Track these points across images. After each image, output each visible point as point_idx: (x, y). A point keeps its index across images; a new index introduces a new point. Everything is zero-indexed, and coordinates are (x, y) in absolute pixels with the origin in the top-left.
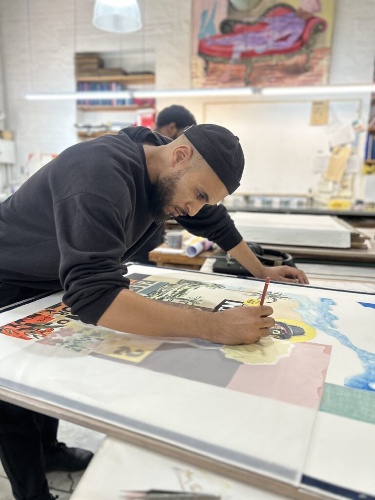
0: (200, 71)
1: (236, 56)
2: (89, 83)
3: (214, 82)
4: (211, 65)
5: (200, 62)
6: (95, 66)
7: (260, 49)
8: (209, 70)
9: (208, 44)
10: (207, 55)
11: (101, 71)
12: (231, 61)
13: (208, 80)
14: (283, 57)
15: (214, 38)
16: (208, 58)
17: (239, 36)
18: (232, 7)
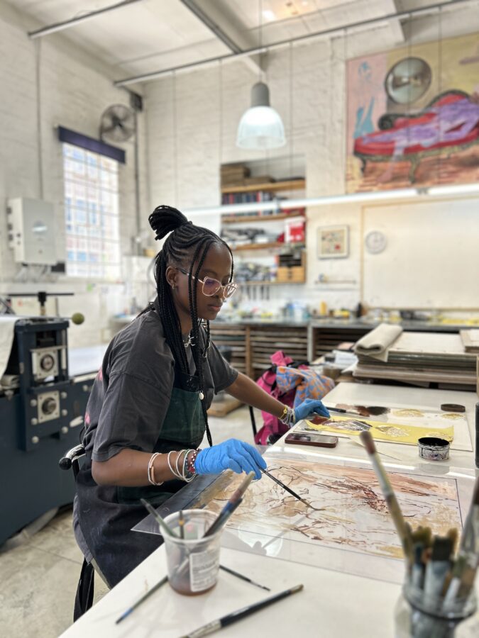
0: (357, 171)
1: (398, 152)
2: (234, 194)
3: (374, 183)
4: (369, 165)
5: (357, 163)
6: (240, 176)
7: (426, 142)
8: (367, 170)
9: (365, 143)
10: (364, 155)
11: (247, 181)
12: (393, 159)
13: (366, 181)
14: (456, 148)
15: (371, 135)
16: (365, 158)
17: (402, 131)
18: (391, 100)
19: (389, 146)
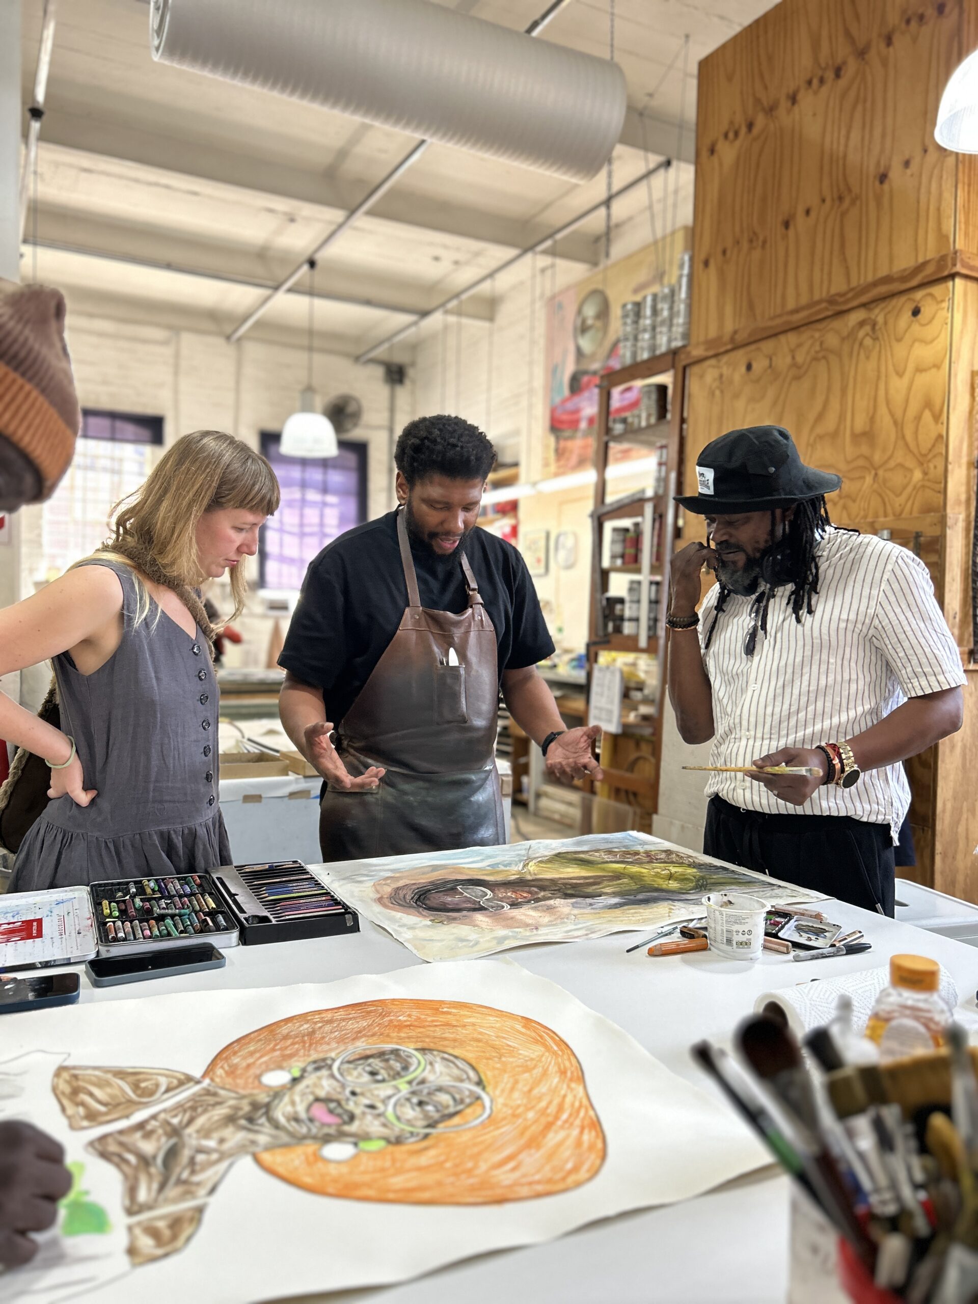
0: (552, 455)
1: (583, 425)
3: (564, 467)
4: (562, 444)
5: (552, 440)
8: (560, 452)
9: (559, 414)
10: (558, 430)
12: (579, 434)
13: (559, 467)
15: (564, 401)
16: (558, 434)
18: (579, 353)
19: (574, 417)
